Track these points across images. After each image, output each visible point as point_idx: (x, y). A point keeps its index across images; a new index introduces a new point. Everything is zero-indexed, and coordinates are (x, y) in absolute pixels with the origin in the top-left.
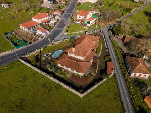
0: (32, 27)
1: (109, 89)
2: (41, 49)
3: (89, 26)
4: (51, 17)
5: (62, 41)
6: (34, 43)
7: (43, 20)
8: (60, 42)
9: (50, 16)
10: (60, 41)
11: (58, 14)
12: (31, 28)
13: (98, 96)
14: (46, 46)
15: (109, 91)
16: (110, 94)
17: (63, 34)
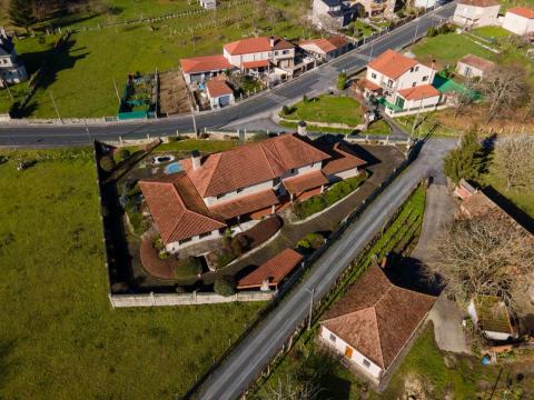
0: (207, 74)
1: (207, 331)
2: (163, 139)
3: (392, 116)
4: (281, 55)
5: (237, 134)
6: (169, 118)
7: (249, 58)
8: (233, 138)
9: (280, 52)
10: (231, 134)
11: (319, 51)
12: (203, 76)
13: (155, 332)
14: (182, 135)
15: (198, 338)
16: (191, 346)
17: (270, 119)
